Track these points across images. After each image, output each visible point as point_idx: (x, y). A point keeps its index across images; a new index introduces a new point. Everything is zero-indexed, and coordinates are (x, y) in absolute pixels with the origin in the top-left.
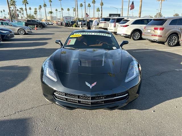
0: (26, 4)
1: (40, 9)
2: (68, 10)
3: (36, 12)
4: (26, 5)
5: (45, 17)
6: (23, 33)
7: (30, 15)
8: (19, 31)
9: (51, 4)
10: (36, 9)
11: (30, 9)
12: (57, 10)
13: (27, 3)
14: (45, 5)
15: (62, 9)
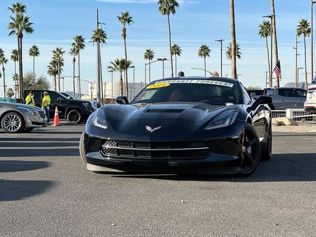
0: (24, 32)
1: (76, 51)
2: (205, 51)
3: (56, 67)
4: (20, 36)
5: (95, 86)
6: (15, 127)
7: (30, 77)
8: (5, 118)
9: (125, 30)
10: (59, 52)
11: (35, 52)
12: (149, 55)
13: (29, 30)
14: (100, 37)
15: (176, 50)
